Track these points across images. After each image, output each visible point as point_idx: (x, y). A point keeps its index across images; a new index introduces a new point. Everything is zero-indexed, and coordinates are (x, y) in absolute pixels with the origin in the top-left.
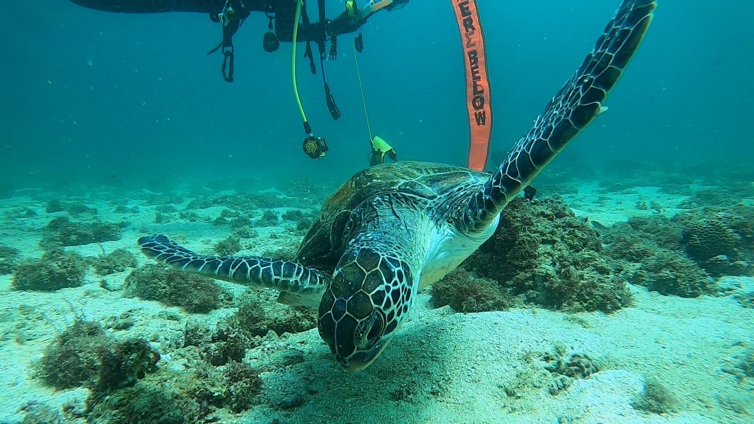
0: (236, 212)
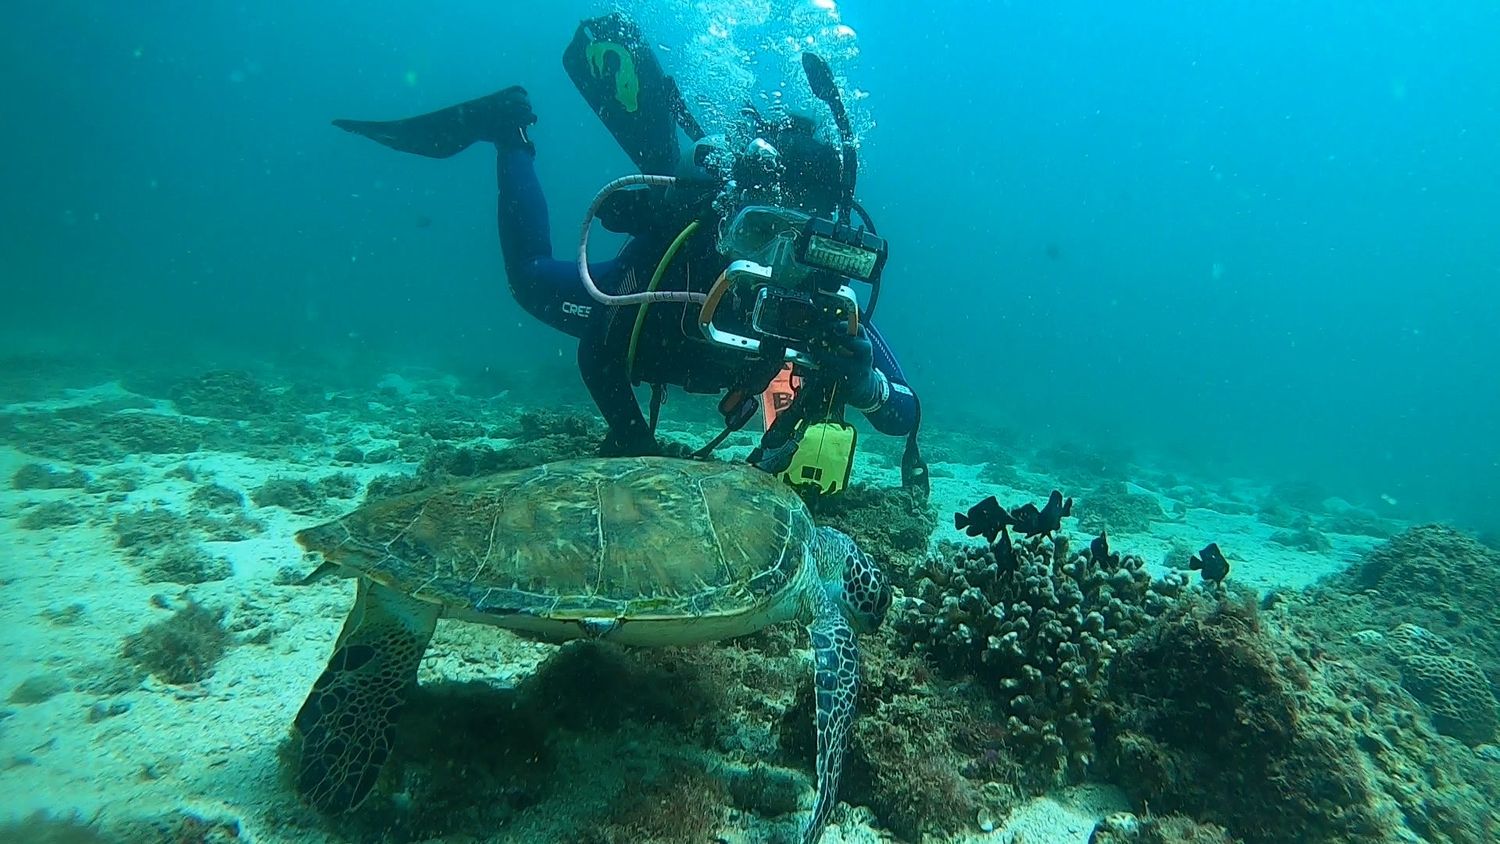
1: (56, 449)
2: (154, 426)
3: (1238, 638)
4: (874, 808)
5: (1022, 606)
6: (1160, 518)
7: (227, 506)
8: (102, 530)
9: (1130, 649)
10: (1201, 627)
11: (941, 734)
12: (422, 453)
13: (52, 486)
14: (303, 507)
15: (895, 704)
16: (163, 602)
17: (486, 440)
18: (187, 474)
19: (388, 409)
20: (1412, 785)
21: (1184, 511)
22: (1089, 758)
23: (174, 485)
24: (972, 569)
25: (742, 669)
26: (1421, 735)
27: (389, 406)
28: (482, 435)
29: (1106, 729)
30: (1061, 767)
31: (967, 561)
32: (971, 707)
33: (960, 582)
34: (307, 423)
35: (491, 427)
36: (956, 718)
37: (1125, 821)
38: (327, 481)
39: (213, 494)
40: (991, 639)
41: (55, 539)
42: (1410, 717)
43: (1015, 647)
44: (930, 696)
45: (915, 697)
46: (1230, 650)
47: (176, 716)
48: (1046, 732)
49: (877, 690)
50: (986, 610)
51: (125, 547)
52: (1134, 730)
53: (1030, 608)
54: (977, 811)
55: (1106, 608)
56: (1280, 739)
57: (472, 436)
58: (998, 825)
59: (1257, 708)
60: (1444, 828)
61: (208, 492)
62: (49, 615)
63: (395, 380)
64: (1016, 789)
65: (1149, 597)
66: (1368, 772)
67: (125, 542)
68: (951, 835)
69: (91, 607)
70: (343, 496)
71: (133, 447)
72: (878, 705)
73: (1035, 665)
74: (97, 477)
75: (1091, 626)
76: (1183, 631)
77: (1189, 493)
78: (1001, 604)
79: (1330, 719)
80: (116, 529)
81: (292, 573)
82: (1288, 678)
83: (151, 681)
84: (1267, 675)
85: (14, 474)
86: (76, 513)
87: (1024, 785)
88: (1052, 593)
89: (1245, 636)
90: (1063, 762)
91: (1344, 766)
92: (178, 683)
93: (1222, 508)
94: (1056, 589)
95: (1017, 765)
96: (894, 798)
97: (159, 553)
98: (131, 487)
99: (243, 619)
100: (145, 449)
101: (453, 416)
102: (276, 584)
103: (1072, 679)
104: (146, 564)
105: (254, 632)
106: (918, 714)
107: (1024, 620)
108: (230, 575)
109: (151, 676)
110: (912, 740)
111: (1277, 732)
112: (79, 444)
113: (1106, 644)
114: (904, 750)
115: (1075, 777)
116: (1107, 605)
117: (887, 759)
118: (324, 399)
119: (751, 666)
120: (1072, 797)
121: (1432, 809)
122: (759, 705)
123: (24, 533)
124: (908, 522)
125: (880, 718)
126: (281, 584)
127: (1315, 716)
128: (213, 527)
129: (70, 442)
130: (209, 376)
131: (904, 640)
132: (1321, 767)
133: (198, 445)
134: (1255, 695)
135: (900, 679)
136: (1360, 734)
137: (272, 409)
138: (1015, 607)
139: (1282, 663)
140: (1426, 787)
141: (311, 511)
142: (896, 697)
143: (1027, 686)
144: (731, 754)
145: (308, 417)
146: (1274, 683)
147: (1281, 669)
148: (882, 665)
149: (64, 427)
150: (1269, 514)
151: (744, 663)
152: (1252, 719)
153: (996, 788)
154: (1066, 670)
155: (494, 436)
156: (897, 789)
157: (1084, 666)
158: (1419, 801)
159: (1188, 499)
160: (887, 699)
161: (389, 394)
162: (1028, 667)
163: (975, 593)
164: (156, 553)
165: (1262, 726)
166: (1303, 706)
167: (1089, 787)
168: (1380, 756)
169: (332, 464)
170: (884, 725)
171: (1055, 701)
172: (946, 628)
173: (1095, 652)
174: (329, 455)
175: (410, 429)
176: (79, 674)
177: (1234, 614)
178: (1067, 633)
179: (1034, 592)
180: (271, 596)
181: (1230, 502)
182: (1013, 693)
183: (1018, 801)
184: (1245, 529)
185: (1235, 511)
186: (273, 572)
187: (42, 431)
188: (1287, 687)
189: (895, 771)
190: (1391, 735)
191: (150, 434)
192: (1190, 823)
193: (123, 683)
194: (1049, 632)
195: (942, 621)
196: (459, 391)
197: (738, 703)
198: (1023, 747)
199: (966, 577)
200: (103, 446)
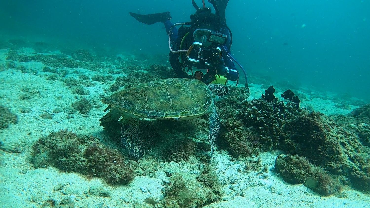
0: (55, 69)
1: (50, 64)
2: (69, 61)
3: (315, 120)
4: (229, 151)
5: (266, 112)
6: (306, 99)
7: (87, 80)
8: (62, 82)
9: (290, 122)
10: (306, 117)
11: (245, 137)
12: (128, 73)
13: (50, 72)
14: (102, 82)
15: (235, 130)
16: (77, 98)
17: (142, 71)
18: (77, 72)
19: (119, 62)
20: (352, 152)
21: (312, 98)
22: (278, 144)
23: (75, 74)
24: (255, 103)
25: (201, 123)
26: (356, 142)
27: (119, 61)
28: (141, 69)
29: (282, 138)
30: (271, 146)
31: (254, 101)
32: (252, 132)
33: (252, 106)
34: (101, 64)
35: (143, 68)
36: (248, 134)
37: (284, 156)
38: (107, 77)
39: (84, 77)
40: (258, 118)
41: (54, 83)
42: (354, 139)
43: (263, 120)
44: (243, 129)
45: (240, 129)
46: (312, 122)
47: (83, 120)
48: (268, 138)
49: (231, 127)
50: (257, 112)
51: (68, 86)
52: (288, 138)
53: (267, 112)
54: (252, 153)
55: (285, 114)
56: (322, 141)
57: (139, 70)
58: (256, 157)
59: (317, 135)
60: (357, 160)
61: (83, 76)
62: (56, 97)
63: (120, 55)
64: (261, 150)
65: (296, 112)
66: (341, 149)
67: (68, 85)
68: (245, 157)
69: (64, 97)
70: (111, 80)
71: (65, 65)
72: (231, 130)
73: (267, 125)
74: (59, 71)
75: (281, 117)
76: (302, 118)
77: (314, 94)
78: (261, 111)
79: (335, 138)
80: (65, 82)
81: (102, 95)
82: (326, 129)
83: (77, 112)
84: (320, 128)
85: (43, 68)
86: (57, 78)
87: (262, 149)
88: (273, 109)
89: (316, 120)
90: (272, 145)
91: (336, 147)
92: (83, 114)
93: (323, 98)
94: (274, 109)
95: (261, 145)
96: (233, 149)
97: (75, 88)
98: (66, 74)
99: (94, 103)
100: (67, 66)
101: (135, 65)
102: (99, 97)
103: (275, 127)
104: (72, 90)
105: (96, 106)
106: (240, 132)
107: (266, 114)
108: (89, 94)
109: (77, 111)
110: (238, 138)
111: (321, 140)
112: (54, 63)
113: (284, 121)
114: (236, 140)
115: (274, 149)
116: (286, 113)
117: (232, 141)
118: (105, 59)
119: (203, 122)
120: (273, 152)
121: (355, 157)
122: (204, 130)
123: (48, 81)
124: (242, 95)
125: (231, 133)
126: (100, 97)
127: (331, 137)
128: (84, 84)
129: (53, 63)
130: (79, 51)
131: (238, 118)
132: (330, 147)
133: (78, 66)
134: (317, 132)
135: (236, 125)
136: (341, 142)
137: (93, 60)
138: (264, 111)
139: (325, 126)
140: (355, 152)
141: (105, 83)
142: (235, 129)
143: (265, 129)
144: (198, 139)
145: (101, 62)
146: (322, 130)
147: (324, 127)
148: (233, 122)
149: (51, 59)
150: (335, 100)
151: (202, 121)
152: (316, 137)
153: (256, 149)
154: (274, 125)
155: (144, 70)
156: (234, 147)
157: (278, 125)
158: (353, 155)
159: (314, 95)
160: (233, 129)
161: (119, 58)
162: (266, 125)
163: (255, 108)
164: (74, 88)
165: (318, 138)
166: (328, 135)
167: (277, 150)
168: (345, 146)
169: (108, 73)
170: (232, 134)
171: (271, 132)
172: (248, 116)
173: (281, 122)
174: (107, 71)
175: (124, 67)
176: (64, 109)
177: (314, 115)
178: (276, 118)
179: (269, 109)
180: (98, 99)
181: (325, 97)
182: (262, 130)
183: (261, 152)
184: (327, 103)
185: (326, 99)
186: (98, 95)
187: (47, 59)
188: (325, 131)
189: (234, 144)
190: (349, 142)
191: (68, 63)
192: (298, 156)
193: (72, 112)
194: (271, 118)
195: (247, 114)
196: (135, 59)
197: (200, 130)
198: (263, 141)
199: (253, 105)
200: (59, 64)
